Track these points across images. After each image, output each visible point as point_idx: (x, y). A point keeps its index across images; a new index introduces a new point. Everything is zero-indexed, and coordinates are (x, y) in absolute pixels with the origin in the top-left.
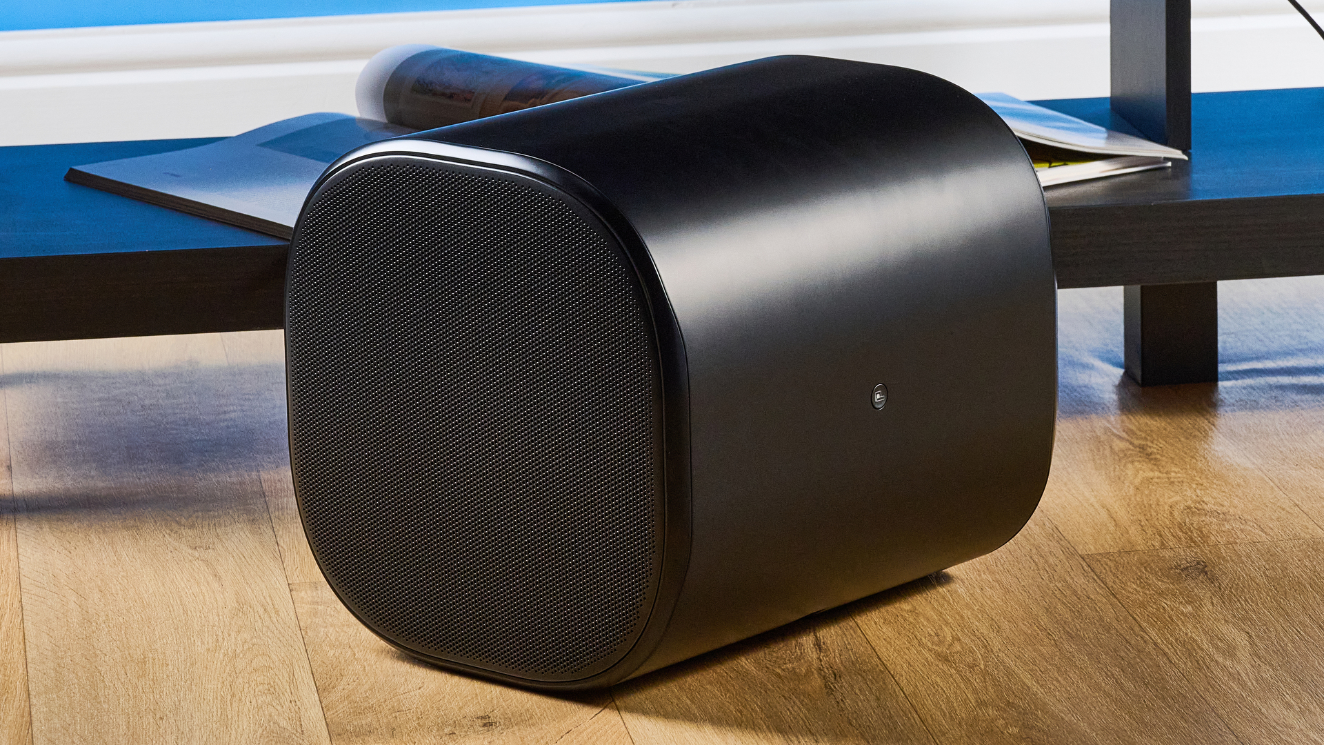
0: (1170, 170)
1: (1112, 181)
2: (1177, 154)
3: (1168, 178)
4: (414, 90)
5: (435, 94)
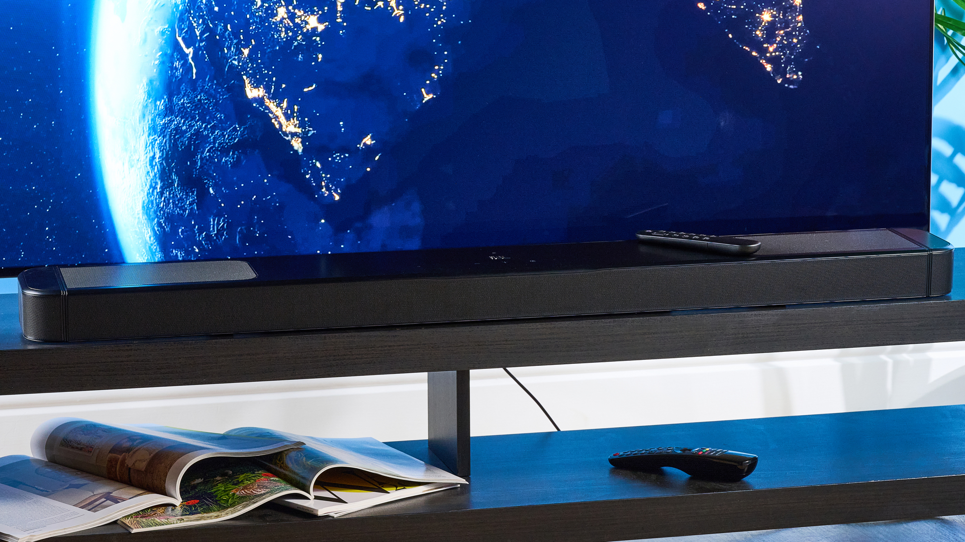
0: (459, 488)
1: (429, 496)
2: (463, 481)
3: (458, 495)
4: (62, 444)
5: (73, 448)
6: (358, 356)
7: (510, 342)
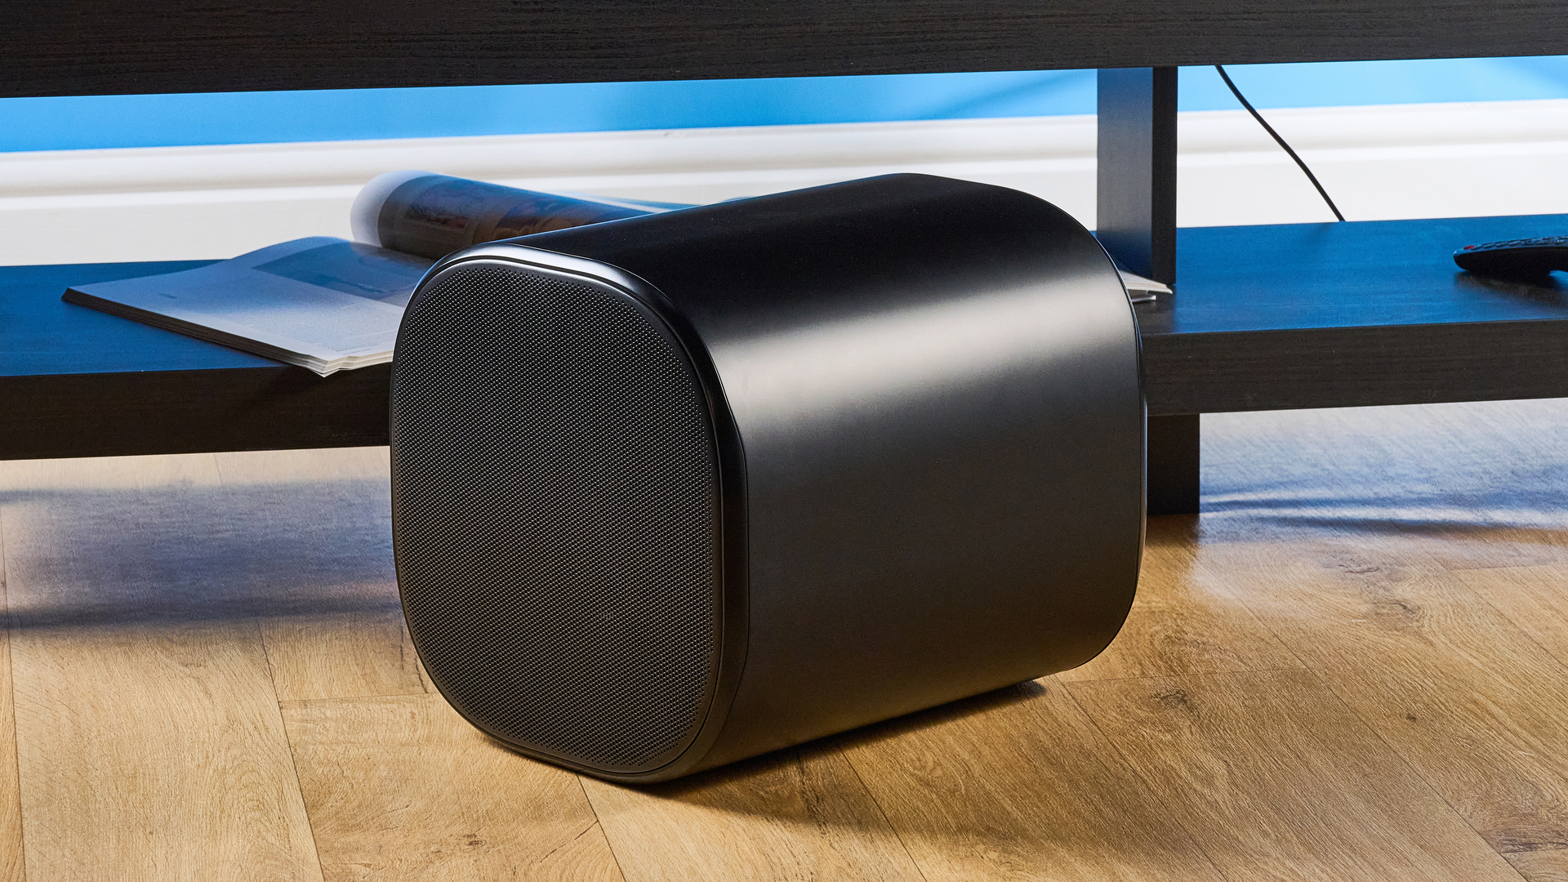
0: (1154, 303)
2: (1162, 288)
3: (1152, 312)
4: (409, 215)
5: (429, 220)
6: (966, 34)
7: (1254, 16)
